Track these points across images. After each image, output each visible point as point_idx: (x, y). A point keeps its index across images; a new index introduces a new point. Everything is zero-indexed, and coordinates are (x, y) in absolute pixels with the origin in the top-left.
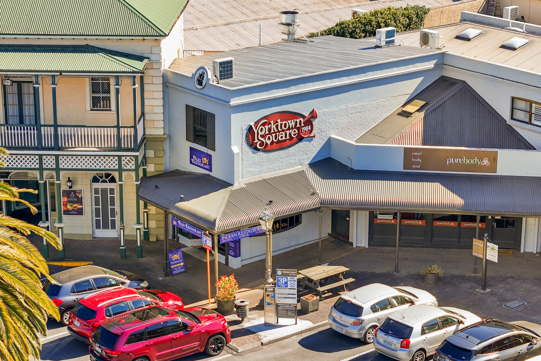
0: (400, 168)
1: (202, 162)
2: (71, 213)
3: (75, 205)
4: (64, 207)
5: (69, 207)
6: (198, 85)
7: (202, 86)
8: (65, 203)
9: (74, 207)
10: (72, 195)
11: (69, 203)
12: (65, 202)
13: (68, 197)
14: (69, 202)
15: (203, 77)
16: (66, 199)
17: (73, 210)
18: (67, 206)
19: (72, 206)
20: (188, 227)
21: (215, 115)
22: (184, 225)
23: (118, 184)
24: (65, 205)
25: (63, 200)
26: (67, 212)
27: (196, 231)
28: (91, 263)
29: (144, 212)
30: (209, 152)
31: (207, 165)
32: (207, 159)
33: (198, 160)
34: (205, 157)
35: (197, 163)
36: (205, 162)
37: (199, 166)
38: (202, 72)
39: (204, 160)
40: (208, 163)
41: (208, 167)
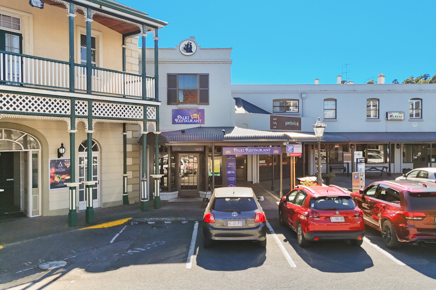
1: (190, 118)
2: (58, 185)
3: (63, 176)
5: (57, 179)
6: (187, 52)
7: (192, 52)
8: (52, 175)
9: (62, 179)
10: (60, 165)
12: (53, 173)
13: (57, 168)
14: (56, 173)
15: (191, 46)
16: (54, 170)
17: (60, 182)
18: (54, 178)
19: (59, 178)
20: (249, 150)
21: (209, 74)
22: (243, 150)
23: (101, 152)
24: (52, 178)
25: (51, 172)
26: (54, 185)
27: (263, 150)
28: (130, 219)
29: (124, 177)
30: (201, 107)
31: (197, 119)
32: (198, 114)
33: (184, 118)
34: (195, 113)
35: (183, 121)
36: (195, 117)
37: (186, 123)
38: (188, 43)
39: (193, 116)
40: (199, 118)
41: (199, 121)
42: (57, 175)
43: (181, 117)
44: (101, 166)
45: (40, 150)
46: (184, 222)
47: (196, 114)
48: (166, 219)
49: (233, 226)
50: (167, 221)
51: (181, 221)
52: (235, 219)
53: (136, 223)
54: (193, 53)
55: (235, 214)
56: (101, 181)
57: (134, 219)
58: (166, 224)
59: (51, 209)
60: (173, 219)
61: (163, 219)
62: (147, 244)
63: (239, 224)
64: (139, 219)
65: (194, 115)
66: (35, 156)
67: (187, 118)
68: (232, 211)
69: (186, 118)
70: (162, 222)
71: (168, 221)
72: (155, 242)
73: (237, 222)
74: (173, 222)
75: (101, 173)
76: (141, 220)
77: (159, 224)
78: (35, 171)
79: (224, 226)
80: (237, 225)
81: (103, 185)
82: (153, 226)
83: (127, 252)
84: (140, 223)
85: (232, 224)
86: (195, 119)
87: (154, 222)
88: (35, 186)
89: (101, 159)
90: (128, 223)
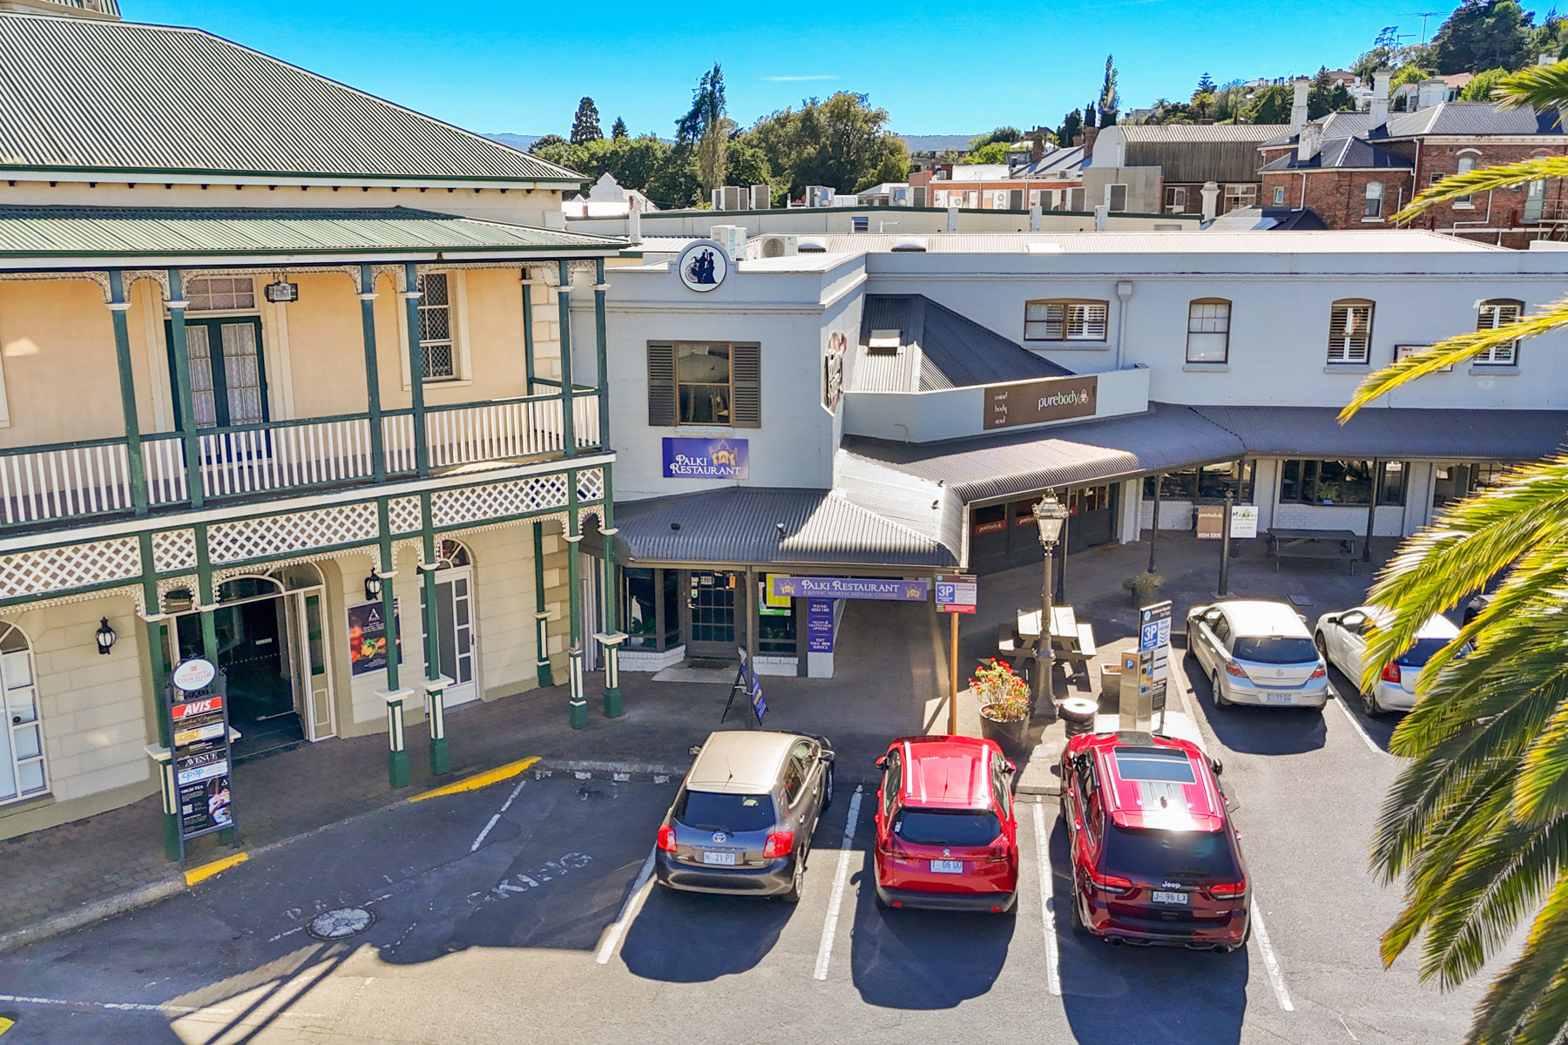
0: (979, 430)
1: (710, 463)
2: (372, 664)
3: (382, 641)
4: (354, 652)
5: (367, 650)
6: (699, 282)
7: (714, 282)
8: (356, 643)
9: (379, 648)
10: (374, 616)
11: (365, 639)
12: (357, 638)
13: (365, 624)
14: (366, 636)
15: (711, 262)
16: (358, 631)
17: (377, 656)
18: (361, 649)
19: (373, 646)
20: (842, 586)
21: (759, 343)
22: (826, 586)
23: (475, 567)
24: (356, 648)
25: (352, 636)
26: (361, 666)
27: (878, 588)
28: (535, 760)
29: (539, 621)
30: (739, 433)
31: (729, 466)
32: (730, 453)
33: (695, 461)
34: (724, 449)
35: (692, 470)
36: (723, 461)
37: (699, 476)
38: (704, 254)
39: (717, 458)
40: (733, 462)
41: (735, 471)
42: (368, 641)
43: (687, 461)
44: (477, 602)
45: (323, 587)
46: (659, 780)
47: (726, 454)
48: (619, 766)
49: (715, 862)
50: (619, 773)
51: (653, 774)
52: (718, 849)
53: (547, 776)
54: (715, 285)
55: (719, 838)
56: (479, 637)
57: (545, 762)
58: (616, 782)
59: (358, 718)
60: (636, 768)
61: (611, 766)
62: (549, 864)
63: (729, 860)
64: (555, 762)
65: (721, 454)
66: (312, 601)
67: (702, 461)
68: (715, 831)
69: (698, 461)
70: (608, 775)
71: (622, 772)
72: (566, 857)
73: (724, 855)
74: (633, 776)
75: (478, 618)
76: (560, 765)
77: (598, 787)
78: (315, 636)
79: (694, 861)
80: (724, 862)
81: (485, 649)
82: (584, 788)
83: (498, 887)
84: (560, 775)
85: (711, 859)
86: (724, 465)
87: (588, 775)
88: (318, 669)
89: (476, 584)
90: (529, 774)
